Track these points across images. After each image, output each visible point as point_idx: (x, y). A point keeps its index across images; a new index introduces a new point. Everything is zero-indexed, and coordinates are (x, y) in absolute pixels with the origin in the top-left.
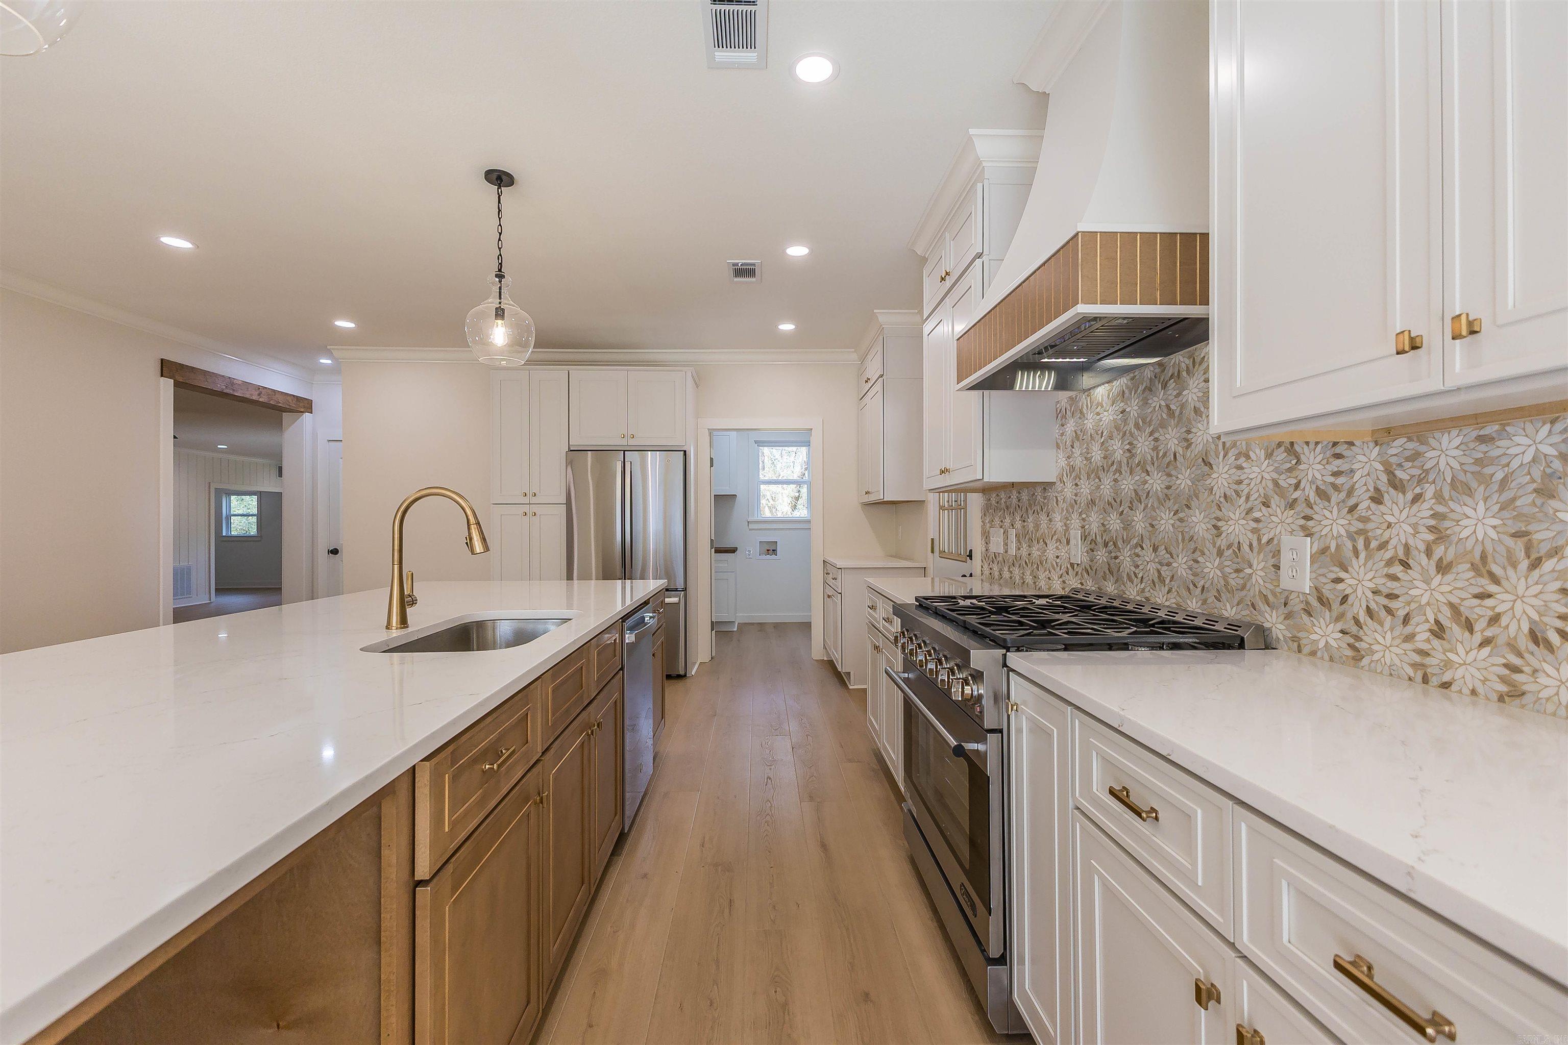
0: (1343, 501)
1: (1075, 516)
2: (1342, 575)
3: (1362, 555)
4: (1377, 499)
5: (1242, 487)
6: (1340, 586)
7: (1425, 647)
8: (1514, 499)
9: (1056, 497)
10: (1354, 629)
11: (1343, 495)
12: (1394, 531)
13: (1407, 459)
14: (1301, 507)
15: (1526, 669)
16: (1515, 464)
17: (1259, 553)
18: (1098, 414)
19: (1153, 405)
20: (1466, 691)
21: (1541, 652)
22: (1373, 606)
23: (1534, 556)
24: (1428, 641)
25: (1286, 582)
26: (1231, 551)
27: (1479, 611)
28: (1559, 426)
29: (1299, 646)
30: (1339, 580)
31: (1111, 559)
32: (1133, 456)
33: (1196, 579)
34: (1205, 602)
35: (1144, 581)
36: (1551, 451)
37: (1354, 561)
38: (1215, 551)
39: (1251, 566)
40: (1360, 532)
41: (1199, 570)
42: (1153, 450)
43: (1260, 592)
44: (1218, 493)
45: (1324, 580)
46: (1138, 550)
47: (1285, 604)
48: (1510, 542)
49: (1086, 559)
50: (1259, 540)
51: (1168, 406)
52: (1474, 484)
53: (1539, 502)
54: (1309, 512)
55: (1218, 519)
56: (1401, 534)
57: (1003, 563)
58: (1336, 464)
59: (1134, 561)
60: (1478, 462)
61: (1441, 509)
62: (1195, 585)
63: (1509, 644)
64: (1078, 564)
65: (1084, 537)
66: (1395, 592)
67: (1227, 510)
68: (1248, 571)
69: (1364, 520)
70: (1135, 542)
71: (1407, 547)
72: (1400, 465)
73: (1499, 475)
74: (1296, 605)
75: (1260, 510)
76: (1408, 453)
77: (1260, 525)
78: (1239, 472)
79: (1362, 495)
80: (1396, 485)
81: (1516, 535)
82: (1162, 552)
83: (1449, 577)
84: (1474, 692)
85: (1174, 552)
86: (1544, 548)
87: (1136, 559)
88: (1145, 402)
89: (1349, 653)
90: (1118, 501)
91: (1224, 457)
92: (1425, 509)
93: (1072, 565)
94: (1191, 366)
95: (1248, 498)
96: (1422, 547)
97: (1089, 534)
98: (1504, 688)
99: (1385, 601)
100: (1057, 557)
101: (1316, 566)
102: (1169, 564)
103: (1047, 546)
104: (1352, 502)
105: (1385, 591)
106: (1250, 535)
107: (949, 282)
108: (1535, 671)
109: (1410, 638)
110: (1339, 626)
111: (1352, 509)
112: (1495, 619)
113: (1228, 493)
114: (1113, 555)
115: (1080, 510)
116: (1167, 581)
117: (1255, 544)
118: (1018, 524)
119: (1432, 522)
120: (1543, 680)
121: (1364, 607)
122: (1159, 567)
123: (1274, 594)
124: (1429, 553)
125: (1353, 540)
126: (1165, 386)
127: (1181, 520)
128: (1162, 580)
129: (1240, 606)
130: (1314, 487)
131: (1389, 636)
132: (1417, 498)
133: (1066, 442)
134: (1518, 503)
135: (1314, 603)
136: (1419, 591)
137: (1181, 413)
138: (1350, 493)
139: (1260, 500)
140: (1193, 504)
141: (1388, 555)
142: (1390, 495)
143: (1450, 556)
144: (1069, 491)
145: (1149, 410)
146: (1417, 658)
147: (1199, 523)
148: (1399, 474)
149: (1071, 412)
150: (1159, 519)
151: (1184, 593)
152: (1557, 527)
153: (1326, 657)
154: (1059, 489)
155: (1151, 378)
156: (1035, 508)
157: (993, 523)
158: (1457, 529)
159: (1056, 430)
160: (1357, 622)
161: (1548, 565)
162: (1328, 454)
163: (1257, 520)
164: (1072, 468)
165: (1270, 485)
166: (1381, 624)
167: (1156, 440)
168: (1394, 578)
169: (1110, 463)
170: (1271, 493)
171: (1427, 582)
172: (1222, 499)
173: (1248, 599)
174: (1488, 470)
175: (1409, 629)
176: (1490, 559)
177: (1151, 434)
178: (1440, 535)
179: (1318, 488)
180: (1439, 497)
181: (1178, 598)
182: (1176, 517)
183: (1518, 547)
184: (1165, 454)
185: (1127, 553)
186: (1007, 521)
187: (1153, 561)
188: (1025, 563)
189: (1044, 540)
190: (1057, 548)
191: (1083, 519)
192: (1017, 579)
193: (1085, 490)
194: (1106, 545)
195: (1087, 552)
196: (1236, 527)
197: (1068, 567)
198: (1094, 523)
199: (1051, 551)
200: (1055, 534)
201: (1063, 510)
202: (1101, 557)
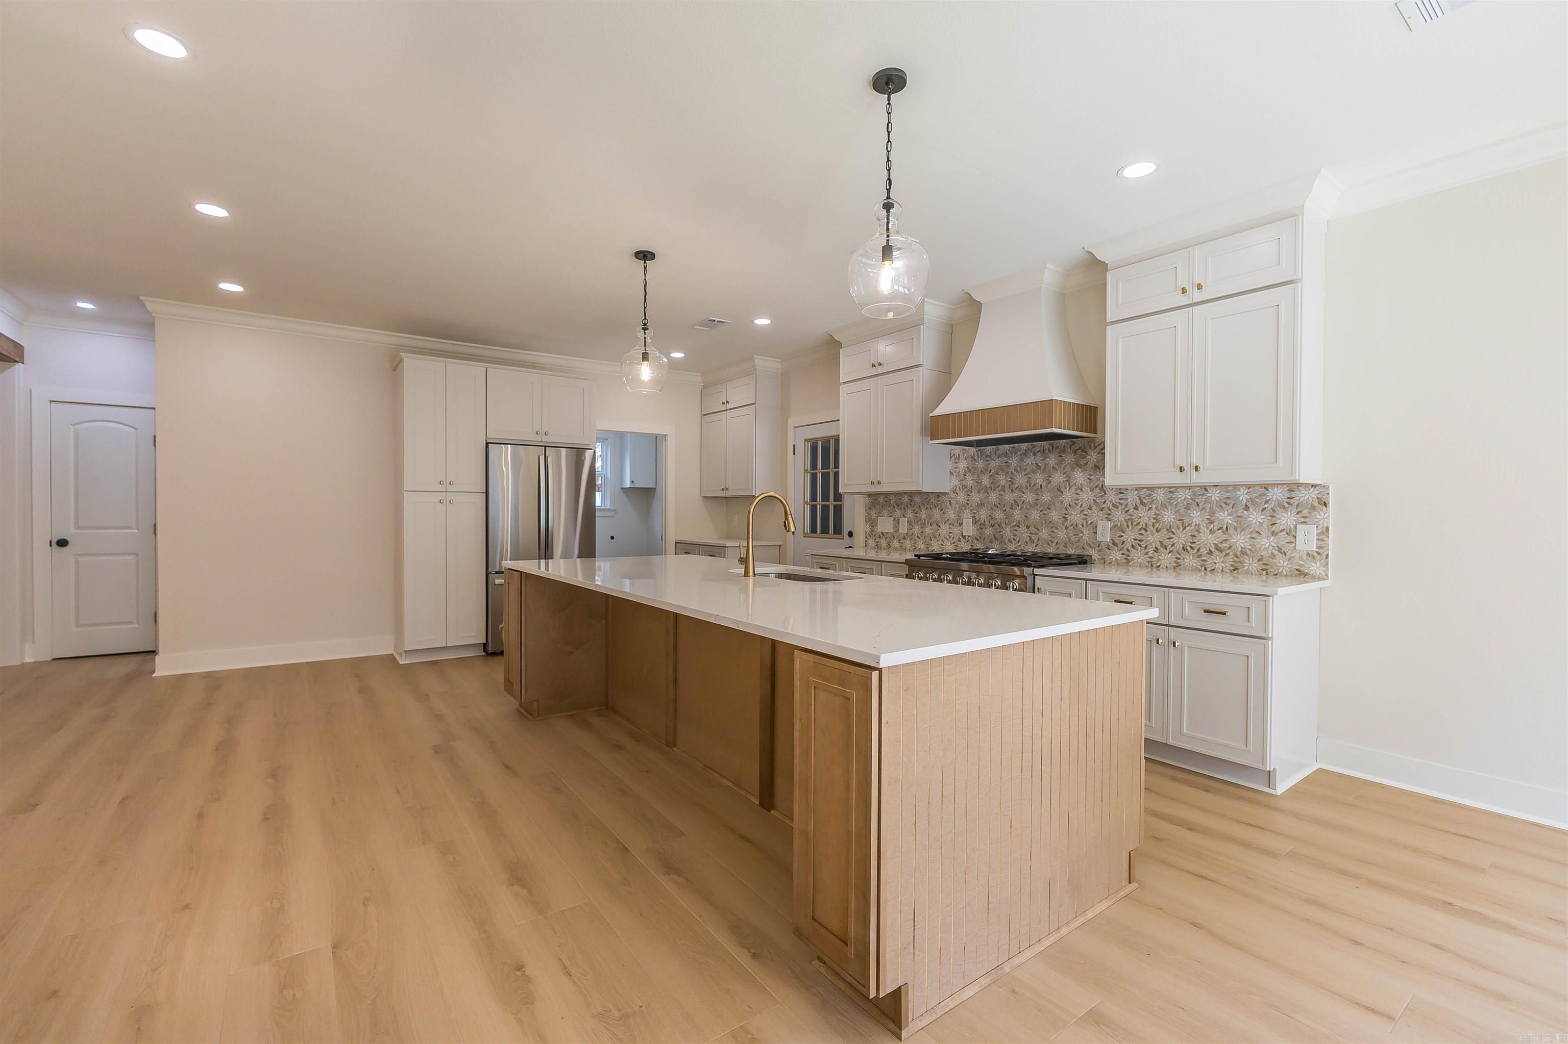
0: (1123, 509)
1: (966, 511)
2: (1123, 534)
3: (1130, 528)
4: (1136, 508)
5: (1078, 501)
6: (1122, 538)
7: (1152, 555)
8: (1179, 510)
9: (950, 501)
10: (1127, 553)
11: (1123, 506)
12: (1142, 519)
13: (1147, 496)
14: (1106, 510)
15: (1182, 558)
16: (1179, 500)
17: (1086, 527)
19: (1027, 462)
20: (1164, 567)
21: (1185, 552)
22: (1134, 544)
23: (1184, 526)
24: (1153, 553)
25: (1099, 538)
26: (1072, 527)
27: (1168, 543)
28: (1191, 491)
29: (1104, 561)
30: (1121, 536)
31: (997, 532)
32: (1013, 483)
33: (1053, 540)
34: (1058, 549)
35: (1020, 542)
36: (1189, 497)
37: (1127, 529)
38: (1064, 527)
39: (1082, 533)
40: (1129, 519)
41: (1055, 536)
42: (1027, 482)
43: (1087, 542)
44: (1066, 504)
45: (1116, 537)
46: (1016, 527)
47: (1099, 546)
48: (1177, 522)
49: (976, 533)
50: (1087, 522)
51: (1037, 464)
52: (1168, 505)
53: (1186, 511)
54: (1109, 512)
55: (1066, 514)
56: (1145, 520)
57: (892, 538)
58: (1120, 496)
59: (1013, 533)
60: (1169, 498)
61: (1157, 512)
62: (1052, 542)
63: (1177, 552)
64: (969, 536)
65: (975, 522)
66: (1143, 539)
67: (1070, 511)
68: (1082, 535)
69: (1131, 515)
70: (1014, 524)
71: (1146, 524)
72: (1144, 498)
73: (1175, 503)
74: (1103, 546)
75: (1087, 511)
76: (1147, 494)
77: (1087, 517)
78: (1077, 496)
79: (1130, 507)
80: (1143, 504)
82: (1032, 528)
83: (1159, 533)
84: (1167, 567)
85: (1039, 528)
86: (1187, 524)
87: (1015, 532)
88: (1022, 460)
89: (1125, 561)
90: (1003, 505)
91: (1069, 489)
92: (1153, 512)
93: (964, 537)
94: (1051, 449)
95: (1081, 506)
96: (1151, 524)
97: (979, 520)
98: (1175, 565)
99: (1139, 542)
100: (950, 533)
101: (1112, 532)
102: (1036, 534)
103: (940, 527)
104: (1127, 509)
105: (1139, 539)
106: (1082, 521)
107: (880, 370)
108: (1184, 558)
109: (1147, 553)
110: (1121, 552)
111: (1126, 512)
112: (1173, 545)
113: (1071, 504)
114: (998, 530)
115: (971, 509)
116: (1035, 541)
117: (1084, 524)
118: (910, 514)
119: (1155, 516)
120: (1186, 560)
121: (1131, 545)
122: (1030, 535)
123: (1093, 542)
124: (1153, 526)
125: (1127, 522)
126: (1035, 454)
127: (1044, 514)
128: (1031, 540)
129: (1076, 549)
130: (1112, 503)
131: (1139, 554)
132: (1150, 509)
133: (959, 472)
134: (1180, 511)
135: (1111, 545)
136: (1150, 538)
137: (1045, 468)
138: (1126, 506)
139: (1087, 507)
140: (1052, 507)
141: (1140, 527)
142: (1141, 507)
143: (1160, 527)
144: (962, 497)
146: (1149, 559)
147: (1055, 516)
148: (1144, 500)
149: (963, 456)
150: (1030, 513)
151: (1047, 546)
152: (1191, 518)
153: (1116, 564)
154: (953, 497)
155: (1026, 450)
156: (929, 506)
157: (880, 514)
158: (1162, 519)
159: (950, 465)
160: (1128, 550)
161: (1188, 529)
162: (1118, 492)
163: (1085, 515)
164: (965, 487)
165: (1092, 502)
166: (1137, 550)
168: (1142, 534)
170: (1092, 505)
171: (1153, 535)
172: (1068, 506)
173: (1081, 545)
174: (1172, 501)
175: (1146, 551)
176: (1172, 527)
177: (1025, 475)
178: (1157, 520)
179: (1113, 503)
180: (1157, 509)
181: (1042, 548)
182: (1041, 513)
183: (1180, 524)
184: (1035, 485)
185: (1008, 529)
186: (898, 513)
187: (1026, 533)
188: (918, 537)
189: (936, 524)
190: (950, 528)
191: (974, 513)
192: (908, 547)
193: (976, 498)
194: (992, 526)
195: (977, 530)
196: (1075, 517)
197: (960, 537)
198: (983, 514)
199: (944, 530)
200: (948, 520)
201: (956, 508)
202: (989, 531)
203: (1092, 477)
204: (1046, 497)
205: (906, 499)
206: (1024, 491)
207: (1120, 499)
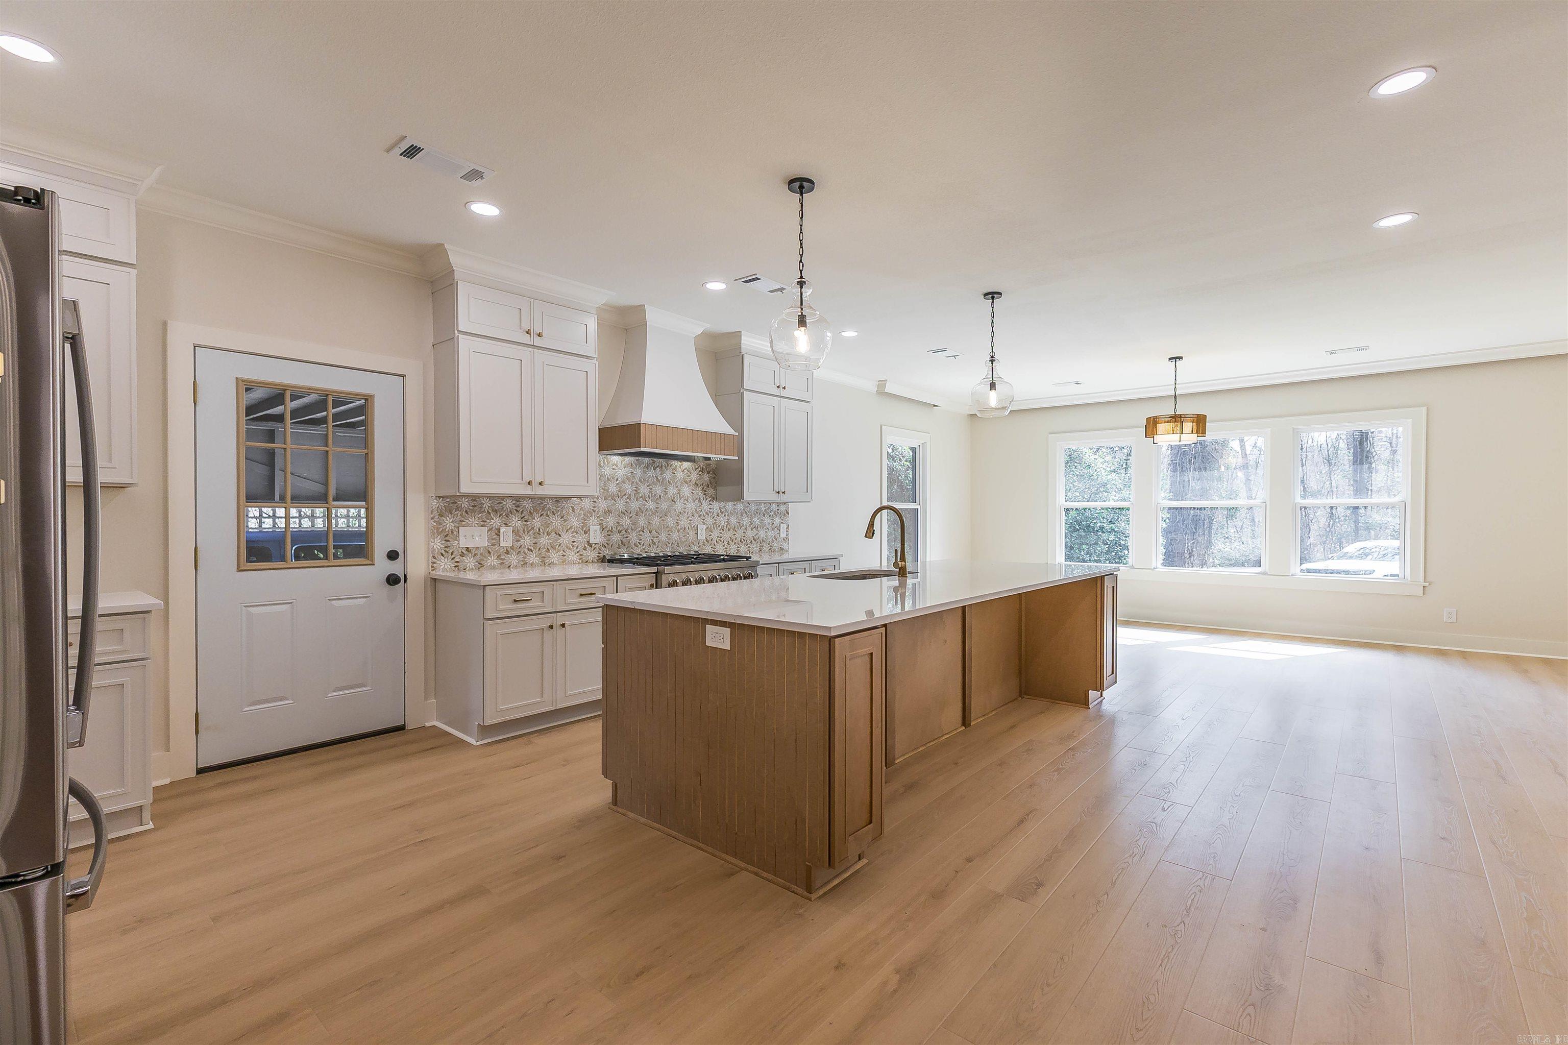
1: (593, 518)
2: (712, 534)
5: (686, 510)
6: (711, 537)
7: (726, 547)
9: (573, 507)
18: (613, 469)
32: (638, 493)
34: (673, 548)
35: (645, 545)
37: (714, 530)
38: (677, 530)
39: (688, 534)
40: (715, 523)
41: (671, 538)
42: (650, 492)
43: (691, 541)
45: (708, 535)
46: (641, 533)
47: (698, 544)
49: (603, 540)
50: (691, 526)
54: (704, 518)
55: (678, 520)
56: (722, 523)
57: (487, 554)
59: (638, 538)
62: (669, 544)
64: (595, 544)
65: (602, 529)
67: (680, 517)
68: (688, 536)
69: (716, 520)
70: (639, 529)
74: (701, 543)
75: (692, 517)
77: (691, 522)
78: (685, 505)
79: (715, 514)
80: (721, 512)
81: (738, 523)
82: (654, 532)
85: (659, 532)
90: (629, 512)
91: (680, 499)
93: (591, 545)
95: (687, 514)
97: (606, 527)
100: (574, 542)
101: (706, 532)
102: (657, 537)
103: (560, 536)
104: (713, 516)
105: (720, 536)
106: (689, 525)
109: (724, 546)
110: (711, 546)
112: (736, 539)
113: (681, 512)
114: (625, 536)
115: (598, 515)
116: (657, 543)
117: (690, 527)
118: (516, 522)
119: (727, 521)
122: (653, 538)
123: (695, 541)
125: (713, 525)
127: (663, 520)
128: (654, 543)
129: (685, 547)
130: (705, 512)
132: (725, 516)
135: (705, 542)
137: (662, 481)
139: (691, 514)
140: (670, 515)
141: (720, 528)
143: (730, 527)
144: (587, 504)
145: (647, 476)
147: (670, 521)
148: (722, 510)
150: (653, 520)
151: (665, 546)
154: (576, 503)
157: (463, 523)
163: (690, 520)
167: (651, 489)
168: (721, 533)
169: (623, 494)
170: (694, 512)
172: (679, 514)
177: (648, 486)
182: (661, 519)
184: (655, 495)
185: (634, 534)
186: (496, 521)
187: (650, 537)
188: (529, 549)
189: (556, 533)
190: (573, 537)
191: (601, 520)
192: (514, 562)
193: (603, 505)
194: (620, 532)
195: (605, 536)
196: (684, 522)
197: (586, 546)
198: (611, 521)
199: (566, 539)
200: (571, 528)
201: (580, 514)
202: (616, 537)
203: (693, 492)
204: (664, 506)
205: (509, 504)
206: (647, 500)
207: (710, 509)
